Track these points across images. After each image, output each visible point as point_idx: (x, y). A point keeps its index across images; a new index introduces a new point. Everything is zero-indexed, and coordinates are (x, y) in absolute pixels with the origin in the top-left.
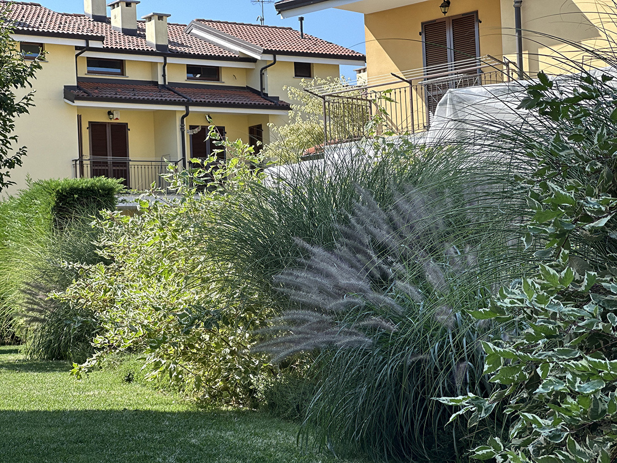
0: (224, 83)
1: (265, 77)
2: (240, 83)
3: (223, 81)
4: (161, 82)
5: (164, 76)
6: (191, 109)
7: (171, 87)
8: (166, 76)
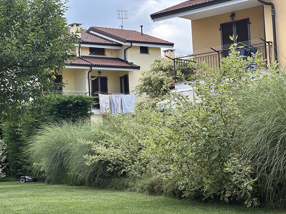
0: (106, 56)
2: (114, 56)
4: (78, 56)
6: (93, 68)
7: (83, 58)
8: (80, 53)
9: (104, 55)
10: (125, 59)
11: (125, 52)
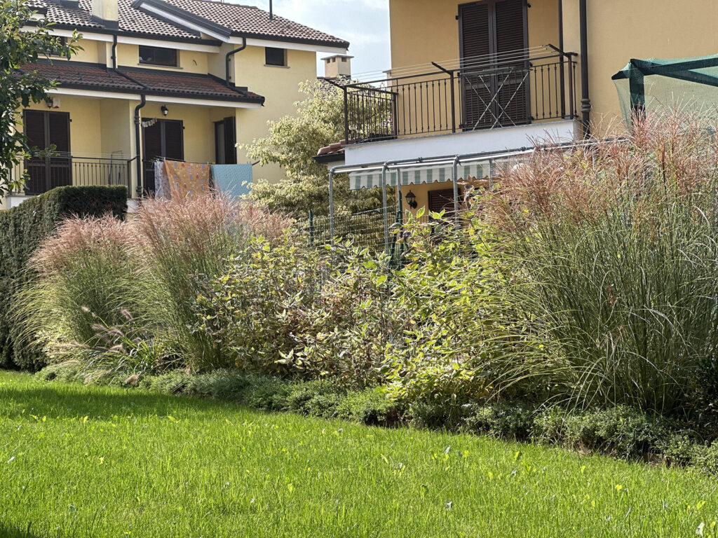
0: (182, 69)
1: (231, 63)
2: (200, 69)
3: (181, 66)
4: (109, 65)
5: (113, 58)
6: (148, 98)
7: (122, 72)
8: (116, 59)
9: (175, 65)
10: (228, 77)
11: (228, 61)
